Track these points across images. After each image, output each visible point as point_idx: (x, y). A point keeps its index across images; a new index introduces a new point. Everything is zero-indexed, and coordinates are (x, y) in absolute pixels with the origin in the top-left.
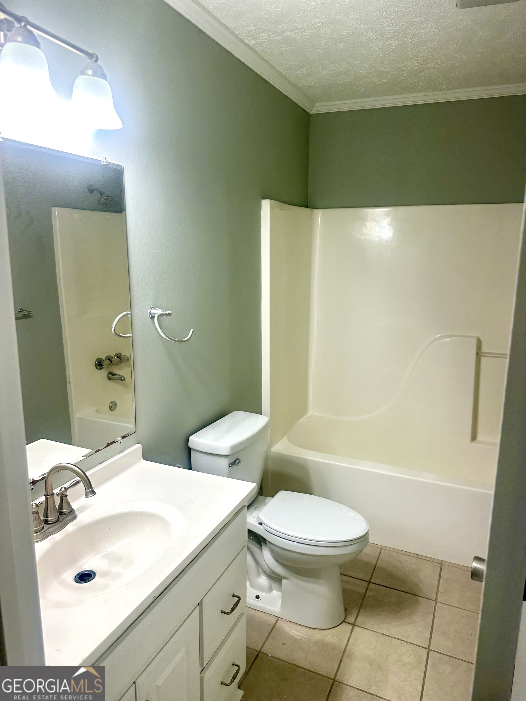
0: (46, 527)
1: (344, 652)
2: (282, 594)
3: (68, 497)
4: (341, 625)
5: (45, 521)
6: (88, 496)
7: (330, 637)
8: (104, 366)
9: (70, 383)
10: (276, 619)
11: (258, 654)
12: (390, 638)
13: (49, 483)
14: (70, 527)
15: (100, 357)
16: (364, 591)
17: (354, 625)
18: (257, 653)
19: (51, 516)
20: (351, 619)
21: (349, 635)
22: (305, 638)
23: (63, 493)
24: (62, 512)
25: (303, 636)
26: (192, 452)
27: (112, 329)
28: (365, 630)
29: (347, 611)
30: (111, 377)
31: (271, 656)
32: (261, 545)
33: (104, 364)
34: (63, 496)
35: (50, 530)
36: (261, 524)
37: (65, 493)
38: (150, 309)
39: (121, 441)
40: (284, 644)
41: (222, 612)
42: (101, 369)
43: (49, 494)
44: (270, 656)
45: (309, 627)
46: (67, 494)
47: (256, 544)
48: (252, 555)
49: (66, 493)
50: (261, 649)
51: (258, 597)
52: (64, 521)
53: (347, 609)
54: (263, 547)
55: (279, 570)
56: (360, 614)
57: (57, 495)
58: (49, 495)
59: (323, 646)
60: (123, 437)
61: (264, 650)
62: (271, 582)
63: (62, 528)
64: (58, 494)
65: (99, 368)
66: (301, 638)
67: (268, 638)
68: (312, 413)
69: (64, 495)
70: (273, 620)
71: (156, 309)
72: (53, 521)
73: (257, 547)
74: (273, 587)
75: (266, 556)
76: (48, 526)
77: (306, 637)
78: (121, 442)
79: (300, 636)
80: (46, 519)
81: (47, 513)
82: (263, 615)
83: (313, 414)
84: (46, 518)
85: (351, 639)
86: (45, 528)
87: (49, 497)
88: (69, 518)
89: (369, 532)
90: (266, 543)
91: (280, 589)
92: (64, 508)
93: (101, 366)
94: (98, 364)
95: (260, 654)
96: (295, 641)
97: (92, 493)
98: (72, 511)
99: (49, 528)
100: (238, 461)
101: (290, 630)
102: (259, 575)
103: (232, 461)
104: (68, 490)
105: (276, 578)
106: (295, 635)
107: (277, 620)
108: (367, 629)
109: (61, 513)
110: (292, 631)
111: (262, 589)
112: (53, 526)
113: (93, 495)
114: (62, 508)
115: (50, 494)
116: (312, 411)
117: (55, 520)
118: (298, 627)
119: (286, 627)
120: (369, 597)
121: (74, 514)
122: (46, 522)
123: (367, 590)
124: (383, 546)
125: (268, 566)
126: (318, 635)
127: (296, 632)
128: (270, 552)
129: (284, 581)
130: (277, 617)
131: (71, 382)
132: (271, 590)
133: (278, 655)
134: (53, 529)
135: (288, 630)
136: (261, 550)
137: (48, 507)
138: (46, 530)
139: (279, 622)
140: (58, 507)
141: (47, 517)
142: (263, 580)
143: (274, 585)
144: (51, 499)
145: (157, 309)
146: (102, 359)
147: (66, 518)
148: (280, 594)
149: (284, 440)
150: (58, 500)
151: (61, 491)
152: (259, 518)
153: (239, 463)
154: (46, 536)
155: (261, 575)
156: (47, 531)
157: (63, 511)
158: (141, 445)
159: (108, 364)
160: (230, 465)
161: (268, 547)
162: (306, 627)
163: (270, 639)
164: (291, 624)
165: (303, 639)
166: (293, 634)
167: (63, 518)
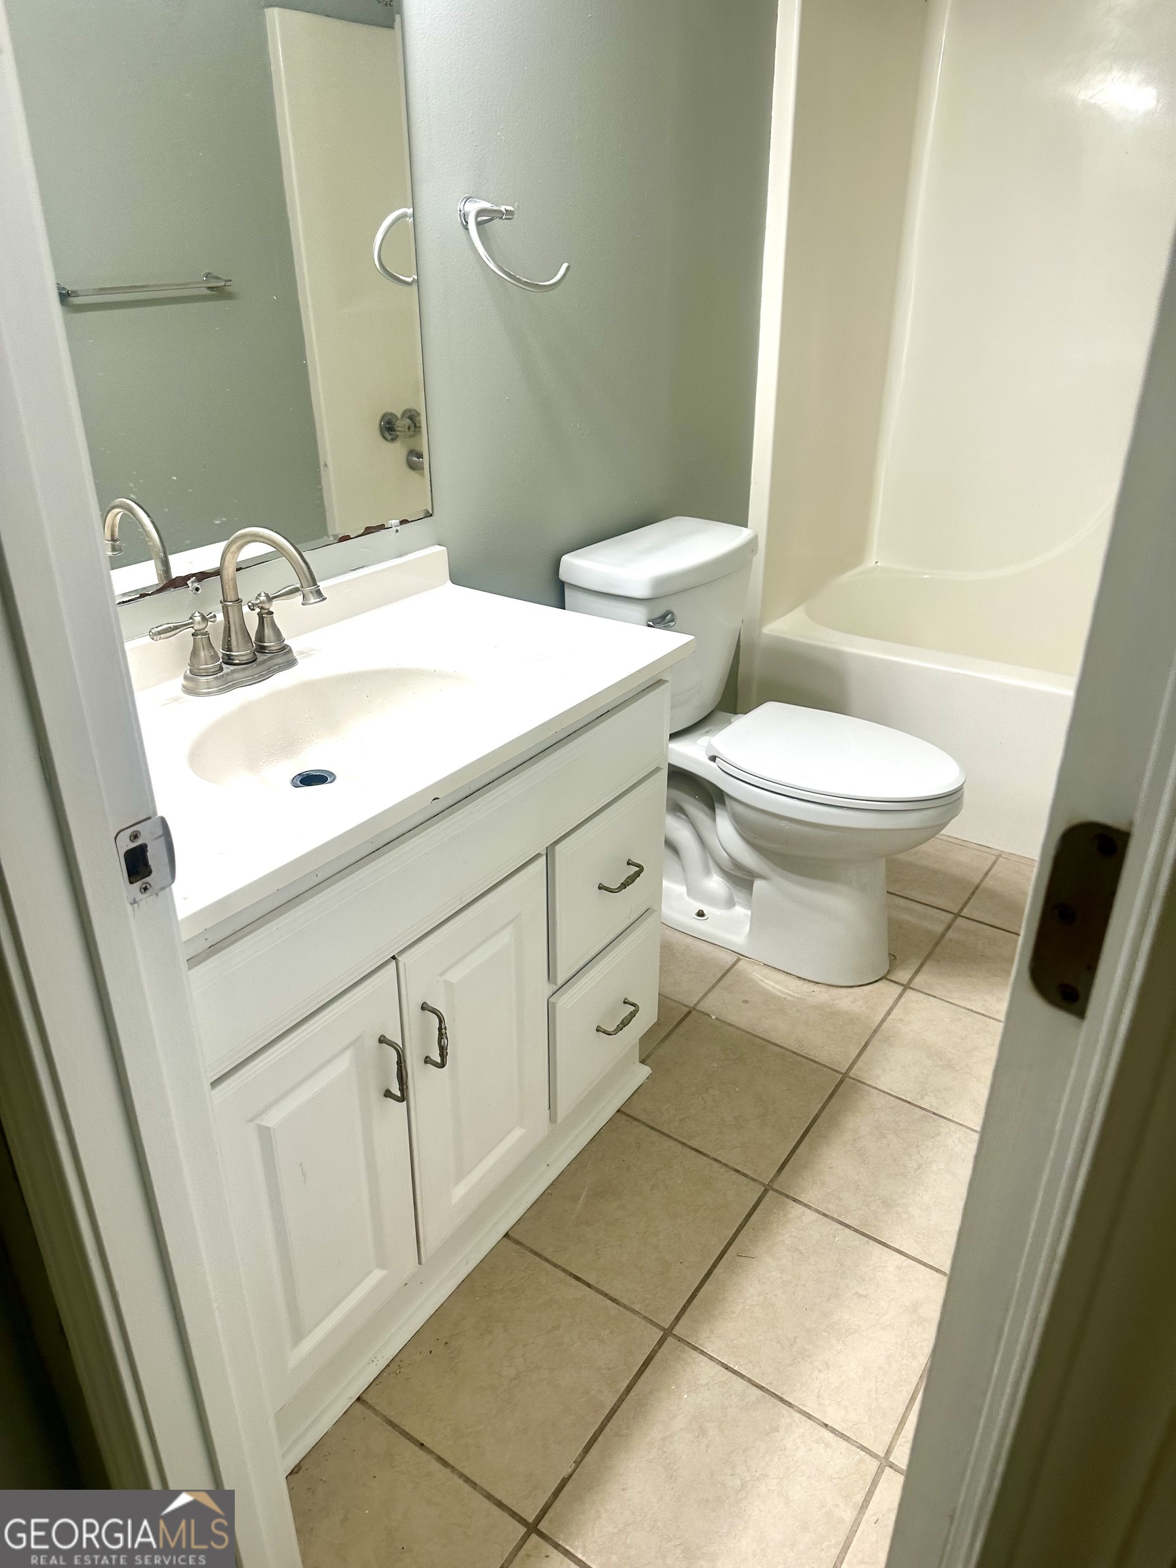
0: (227, 669)
1: (875, 1031)
2: (752, 913)
3: (274, 615)
4: (876, 984)
5: (226, 657)
6: (307, 602)
7: (847, 1001)
8: (398, 433)
9: (326, 465)
10: (735, 958)
11: (690, 1012)
12: (985, 1018)
13: (228, 574)
14: (281, 680)
15: (390, 411)
16: (939, 929)
17: (906, 987)
18: (687, 1010)
19: (238, 648)
20: (903, 975)
21: (891, 1001)
22: (794, 997)
23: (263, 606)
24: (264, 648)
25: (789, 992)
26: (567, 592)
27: (373, 255)
28: (931, 998)
29: (894, 960)
30: (415, 461)
31: (717, 1019)
32: (713, 810)
33: (398, 427)
34: (265, 616)
35: (236, 676)
36: (713, 759)
37: (266, 606)
38: (463, 203)
39: (398, 528)
40: (746, 1002)
41: (600, 888)
42: (393, 440)
43: (229, 600)
44: (714, 1017)
45: (804, 979)
46: (271, 610)
47: (705, 808)
48: (696, 831)
49: (271, 606)
50: (696, 1004)
51: (701, 914)
52: (269, 664)
53: (896, 958)
54: (718, 811)
55: (748, 857)
56: (924, 968)
57: (249, 607)
58: (231, 603)
59: (829, 1014)
60: (403, 522)
61: (704, 1006)
62: (733, 890)
63: (262, 677)
64: (250, 604)
65: (389, 437)
66: (785, 996)
67: (713, 987)
68: (877, 562)
69: (266, 611)
70: (730, 959)
71: (475, 202)
72: (242, 658)
73: (706, 813)
74: (736, 899)
75: (724, 830)
76: (232, 668)
77: (796, 995)
78: (397, 531)
79: (782, 992)
80: (228, 653)
81: (229, 641)
82: (710, 948)
83: (878, 564)
84: (227, 651)
85: (895, 1011)
86: (225, 671)
87: (230, 606)
88: (278, 660)
89: (965, 787)
90: (723, 803)
91: (748, 904)
92: (266, 640)
93: (393, 433)
94: (386, 427)
95: (694, 1012)
96: (770, 999)
97: (315, 595)
98: (285, 649)
99: (233, 672)
100: (669, 616)
101: (762, 979)
102: (708, 872)
103: (659, 612)
104: (275, 602)
105: (741, 878)
106: (771, 989)
107: (738, 960)
108: (935, 997)
109: (262, 649)
110: (766, 981)
111: (711, 900)
112: (244, 669)
113: (319, 600)
114: (264, 640)
115: (233, 600)
116: (876, 558)
117: (245, 658)
118: (782, 977)
119: (755, 974)
120: (950, 941)
121: (288, 655)
122: (229, 660)
123: (949, 928)
124: (1002, 852)
125: (727, 854)
126: (822, 995)
127: (774, 984)
128: (732, 822)
129: (758, 884)
130: (739, 954)
131: (330, 465)
132: (731, 903)
133: (733, 1018)
134: (243, 676)
135: (759, 979)
136: (714, 819)
137: (229, 627)
138: (228, 674)
139: (741, 963)
140: (256, 638)
141: (229, 650)
142: (716, 883)
143: (739, 896)
144: (236, 609)
145: (478, 200)
146: (394, 415)
147: (271, 659)
148: (749, 913)
149: (798, 616)
150: (252, 621)
151: (258, 601)
152: (710, 746)
153: (672, 621)
154: (227, 687)
155: (713, 872)
156: (230, 678)
157: (265, 644)
158: (445, 548)
159: (407, 427)
160: (651, 623)
161: (726, 810)
162: (798, 977)
163: (717, 989)
164: (766, 971)
165: (789, 998)
166: (768, 987)
167: (266, 658)
